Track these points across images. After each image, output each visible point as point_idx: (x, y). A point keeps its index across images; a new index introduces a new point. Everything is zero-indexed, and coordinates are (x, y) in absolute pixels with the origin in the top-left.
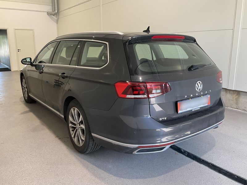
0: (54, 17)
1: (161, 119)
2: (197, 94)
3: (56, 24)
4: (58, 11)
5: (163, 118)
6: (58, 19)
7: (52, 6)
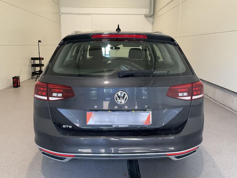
0: (151, 19)
1: (64, 126)
2: (116, 107)
3: (152, 25)
4: (153, 13)
5: (67, 126)
6: (154, 20)
7: (150, 9)
